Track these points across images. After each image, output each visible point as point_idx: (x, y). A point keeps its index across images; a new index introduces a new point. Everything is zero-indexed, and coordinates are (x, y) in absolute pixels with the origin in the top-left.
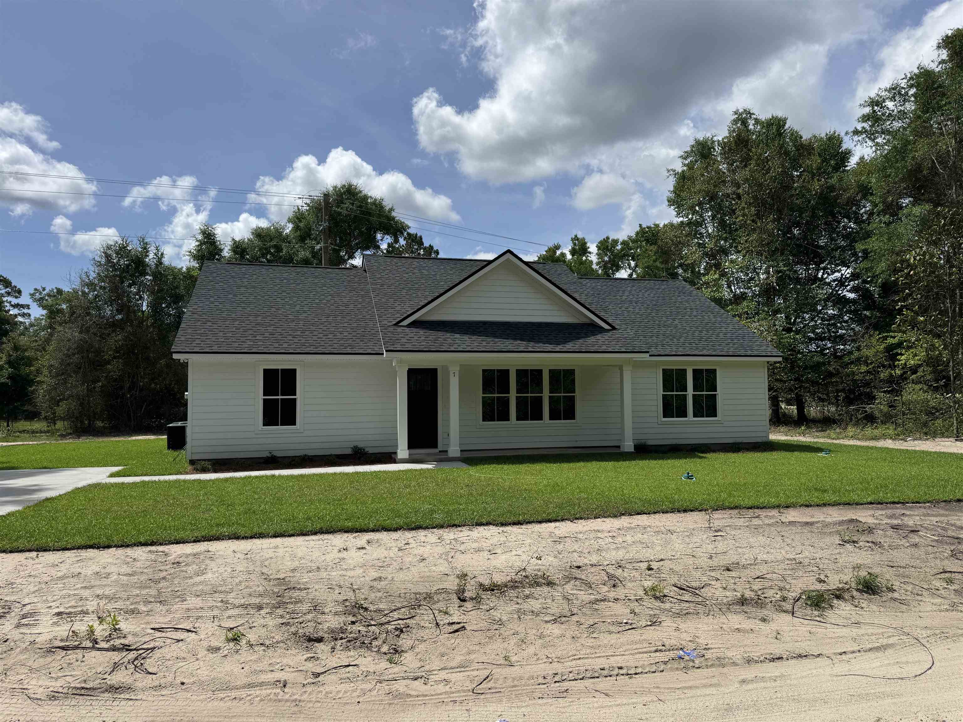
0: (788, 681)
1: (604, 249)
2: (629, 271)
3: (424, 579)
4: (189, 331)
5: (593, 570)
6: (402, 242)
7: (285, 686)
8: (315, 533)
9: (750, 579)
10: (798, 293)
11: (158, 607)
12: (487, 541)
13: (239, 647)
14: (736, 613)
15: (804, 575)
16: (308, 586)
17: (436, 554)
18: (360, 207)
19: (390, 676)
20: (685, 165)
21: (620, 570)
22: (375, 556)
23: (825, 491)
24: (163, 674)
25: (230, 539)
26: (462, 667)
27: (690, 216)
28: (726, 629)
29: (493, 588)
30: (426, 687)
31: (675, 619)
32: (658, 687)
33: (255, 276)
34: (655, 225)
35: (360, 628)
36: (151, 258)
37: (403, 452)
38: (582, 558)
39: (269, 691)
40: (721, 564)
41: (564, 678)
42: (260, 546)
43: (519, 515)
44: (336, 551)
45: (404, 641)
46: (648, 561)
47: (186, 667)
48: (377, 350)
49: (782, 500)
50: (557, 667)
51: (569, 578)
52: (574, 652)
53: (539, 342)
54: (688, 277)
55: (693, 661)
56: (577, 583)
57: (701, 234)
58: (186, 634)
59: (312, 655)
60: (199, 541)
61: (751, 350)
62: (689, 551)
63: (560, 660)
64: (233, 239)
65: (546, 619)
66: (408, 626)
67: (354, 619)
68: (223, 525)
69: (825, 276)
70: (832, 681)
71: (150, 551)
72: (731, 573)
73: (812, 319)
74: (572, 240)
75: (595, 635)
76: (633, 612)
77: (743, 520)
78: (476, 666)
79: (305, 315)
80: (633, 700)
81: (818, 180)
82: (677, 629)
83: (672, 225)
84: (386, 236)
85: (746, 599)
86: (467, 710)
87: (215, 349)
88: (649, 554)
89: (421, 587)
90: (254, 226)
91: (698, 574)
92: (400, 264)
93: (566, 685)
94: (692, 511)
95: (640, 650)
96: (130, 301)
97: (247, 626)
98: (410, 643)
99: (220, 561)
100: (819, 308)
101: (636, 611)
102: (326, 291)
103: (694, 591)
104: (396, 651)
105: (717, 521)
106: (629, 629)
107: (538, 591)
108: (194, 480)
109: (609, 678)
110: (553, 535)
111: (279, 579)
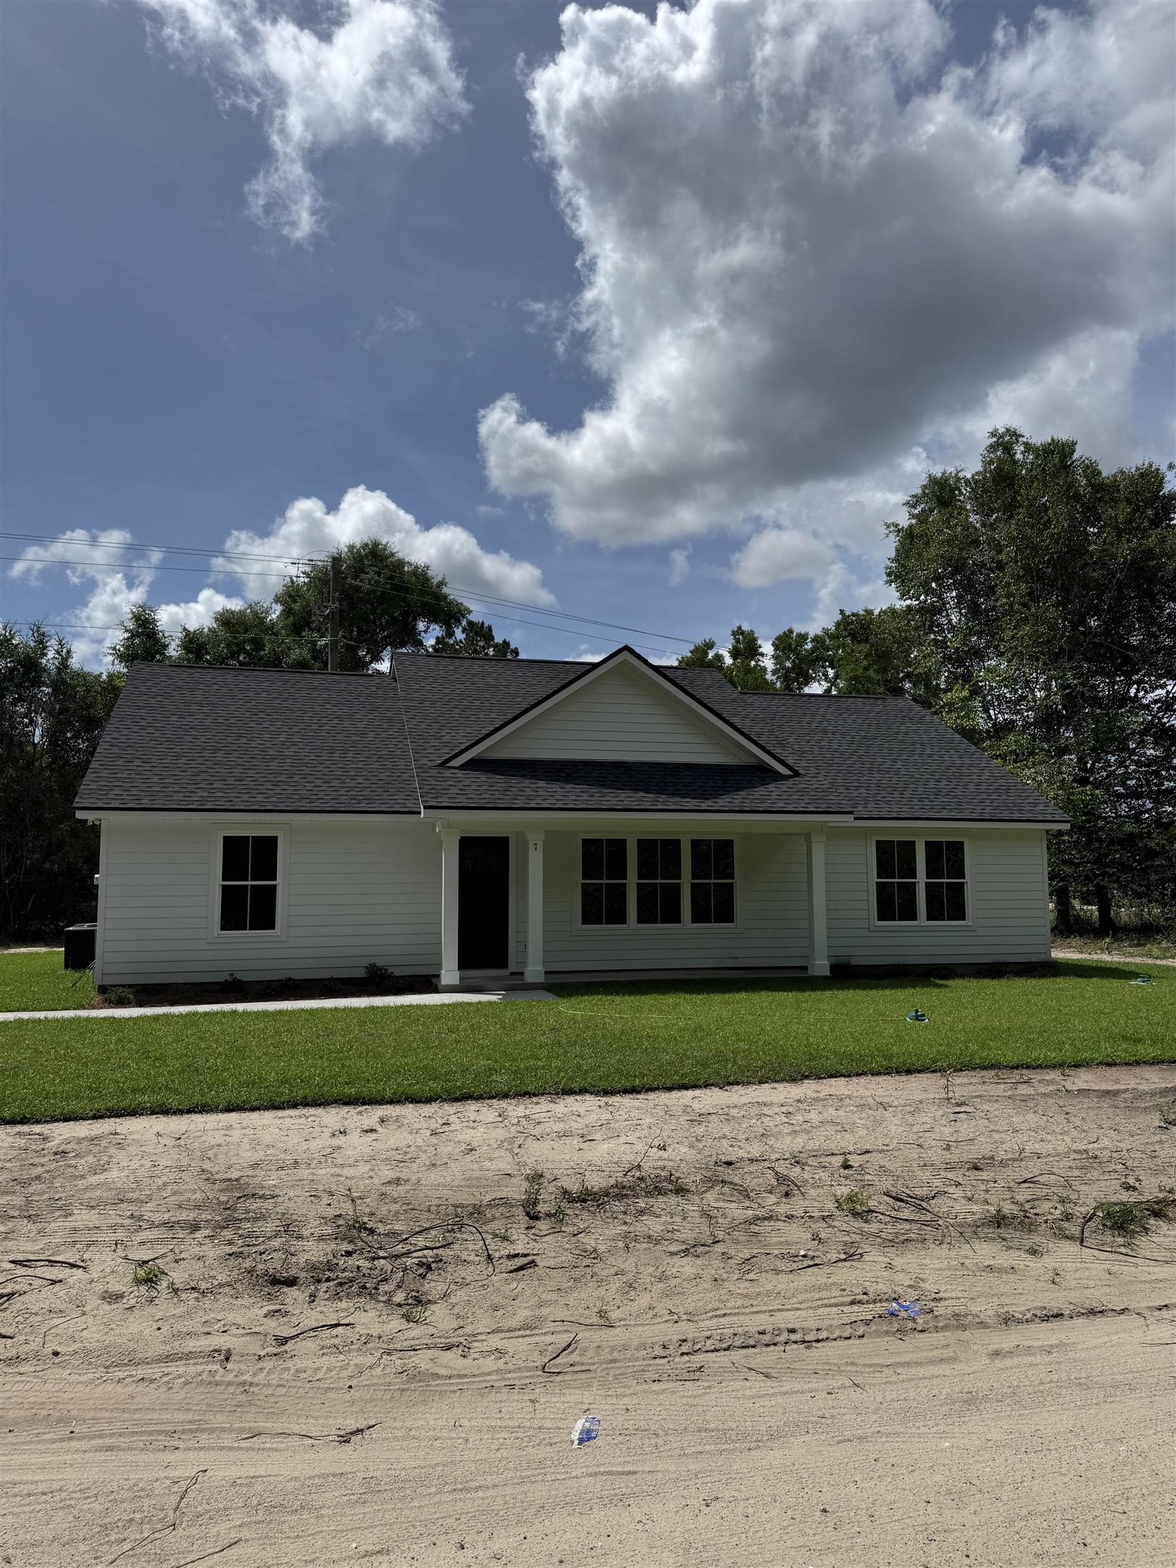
0: (1071, 1354)
1: (785, 648)
2: (825, 685)
3: (470, 1182)
4: (105, 774)
5: (753, 1168)
6: (459, 635)
7: (227, 1359)
8: (295, 1106)
9: (1012, 1184)
10: (1096, 720)
11: (25, 1226)
12: (579, 1119)
13: (154, 1294)
14: (987, 1239)
15: (1102, 1178)
16: (277, 1192)
17: (492, 1142)
18: (391, 578)
19: (405, 1344)
20: (913, 516)
21: (798, 1169)
22: (391, 1143)
23: (1140, 1040)
24: (23, 1338)
25: (153, 1113)
26: (527, 1327)
27: (922, 597)
28: (969, 1266)
29: (586, 1198)
30: (465, 1361)
31: (886, 1249)
32: (853, 1364)
33: (215, 687)
34: (866, 611)
35: (360, 1263)
36: (50, 659)
37: (450, 973)
38: (736, 1148)
39: (200, 1368)
40: (965, 1159)
41: (696, 1347)
42: (201, 1126)
43: (635, 1076)
44: (327, 1135)
45: (433, 1284)
46: (844, 1154)
47: (65, 1325)
48: (410, 806)
49: (1068, 1053)
50: (688, 1331)
51: (712, 1182)
52: (716, 1304)
53: (674, 795)
54: (920, 696)
55: (914, 1320)
56: (726, 1189)
57: (939, 625)
58: (68, 1271)
59: (277, 1307)
60: (102, 1117)
61: (1020, 811)
62: (912, 1138)
63: (691, 1317)
64: (185, 629)
65: (673, 1248)
66: (441, 1260)
67: (350, 1248)
68: (142, 1091)
69: (1142, 694)
70: (1144, 1354)
71: (19, 1133)
72: (980, 1173)
73: (1121, 764)
74: (734, 633)
75: (751, 1276)
76: (816, 1238)
77: (1002, 1086)
78: (550, 1326)
79: (294, 749)
80: (810, 1385)
81: (1129, 541)
82: (889, 1267)
83: (892, 611)
84: (433, 626)
85: (1004, 1217)
86: (532, 1401)
87: (145, 803)
88: (846, 1142)
89: (466, 1196)
90: (219, 608)
91: (925, 1175)
92: (451, 668)
93: (699, 1359)
94: (919, 1072)
95: (825, 1302)
96: (13, 728)
97: (171, 1257)
98: (441, 1287)
99: (133, 1150)
100: (1132, 745)
101: (823, 1235)
102: (330, 712)
103: (918, 1203)
104: (418, 1301)
105: (961, 1088)
106: (810, 1266)
107: (660, 1202)
108: (104, 1019)
109: (772, 1348)
110: (689, 1110)
111: (229, 1180)
